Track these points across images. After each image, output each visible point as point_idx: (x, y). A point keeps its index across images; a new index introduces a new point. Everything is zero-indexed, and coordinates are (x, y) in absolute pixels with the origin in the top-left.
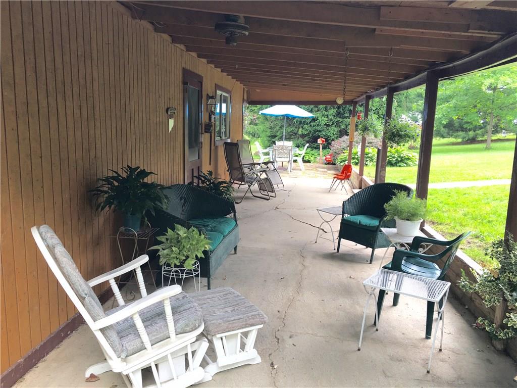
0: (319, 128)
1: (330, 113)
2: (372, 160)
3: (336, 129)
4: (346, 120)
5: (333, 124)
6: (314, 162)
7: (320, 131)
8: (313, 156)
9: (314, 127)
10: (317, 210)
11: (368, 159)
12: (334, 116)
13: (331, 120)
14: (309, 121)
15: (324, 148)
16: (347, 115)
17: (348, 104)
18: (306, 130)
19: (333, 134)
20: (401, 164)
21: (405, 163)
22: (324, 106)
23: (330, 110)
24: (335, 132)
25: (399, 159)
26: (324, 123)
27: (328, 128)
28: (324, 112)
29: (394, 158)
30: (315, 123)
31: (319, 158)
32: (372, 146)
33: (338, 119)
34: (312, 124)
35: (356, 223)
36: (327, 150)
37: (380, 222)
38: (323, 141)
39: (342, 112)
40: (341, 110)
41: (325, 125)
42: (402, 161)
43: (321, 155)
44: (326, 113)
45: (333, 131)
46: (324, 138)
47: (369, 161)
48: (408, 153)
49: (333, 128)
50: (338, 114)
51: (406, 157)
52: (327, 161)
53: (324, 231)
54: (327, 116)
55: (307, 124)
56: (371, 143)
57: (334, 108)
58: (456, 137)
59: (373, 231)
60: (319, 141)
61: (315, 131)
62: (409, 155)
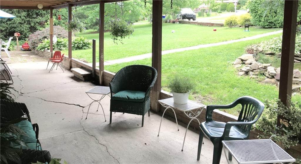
0: (15, 25)
1: (22, 15)
2: (65, 46)
3: (27, 26)
4: (34, 20)
5: (25, 22)
6: (13, 50)
7: (15, 28)
8: (11, 46)
9: (10, 24)
10: (86, 92)
11: (62, 46)
12: (25, 17)
13: (23, 20)
14: (5, 20)
15: (20, 39)
16: (35, 16)
17: (35, 9)
18: (4, 27)
19: (26, 29)
20: (85, 47)
21: (87, 47)
22: (17, 10)
23: (22, 13)
24: (27, 28)
25: (84, 44)
26: (18, 22)
27: (21, 25)
28: (17, 14)
29: (80, 44)
30: (11, 22)
31: (16, 47)
32: (61, 37)
33: (28, 19)
34: (8, 22)
35: (126, 99)
36: (22, 40)
37: (146, 95)
38: (19, 35)
39: (31, 14)
40: (30, 12)
41: (20, 23)
42: (85, 45)
43: (18, 44)
44: (19, 15)
45: (25, 27)
46: (19, 33)
47: (62, 47)
48: (88, 40)
49: (25, 25)
50: (28, 15)
51: (87, 43)
52: (24, 49)
53: (80, 106)
54: (20, 17)
55: (4, 23)
56: (60, 35)
57: (25, 11)
58: (95, 29)
59: (141, 102)
60: (16, 35)
61: (11, 28)
62: (89, 41)
